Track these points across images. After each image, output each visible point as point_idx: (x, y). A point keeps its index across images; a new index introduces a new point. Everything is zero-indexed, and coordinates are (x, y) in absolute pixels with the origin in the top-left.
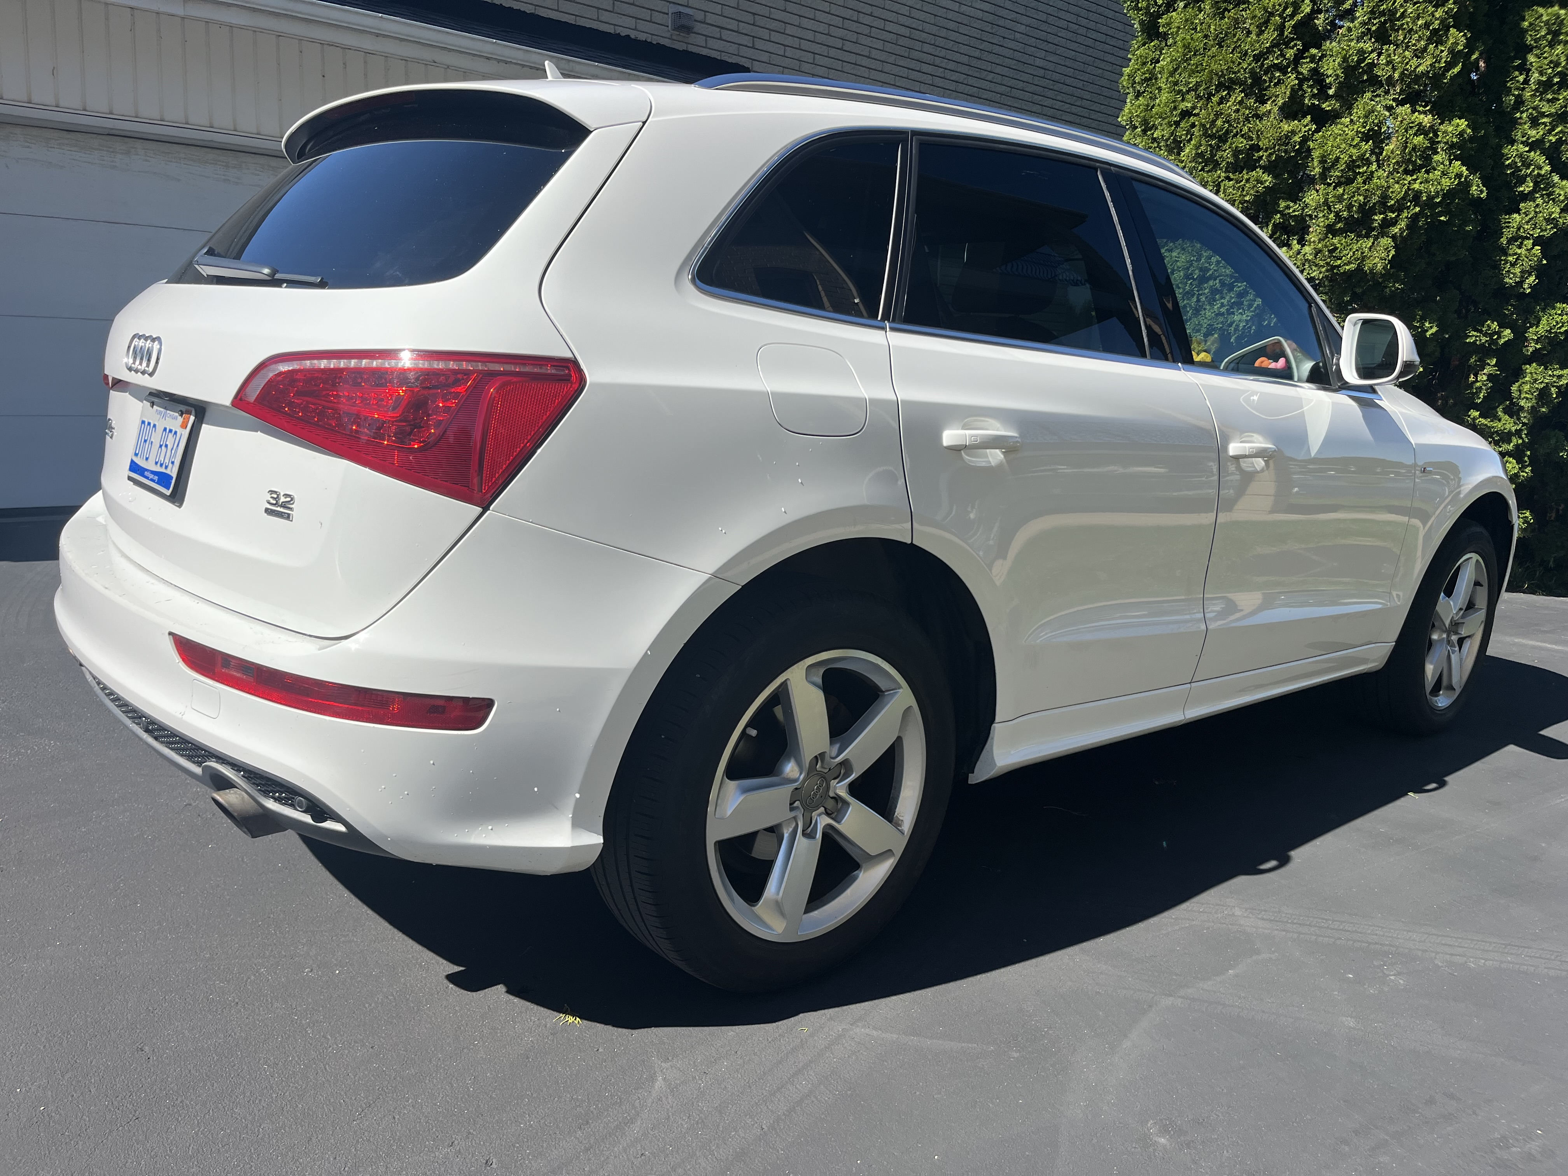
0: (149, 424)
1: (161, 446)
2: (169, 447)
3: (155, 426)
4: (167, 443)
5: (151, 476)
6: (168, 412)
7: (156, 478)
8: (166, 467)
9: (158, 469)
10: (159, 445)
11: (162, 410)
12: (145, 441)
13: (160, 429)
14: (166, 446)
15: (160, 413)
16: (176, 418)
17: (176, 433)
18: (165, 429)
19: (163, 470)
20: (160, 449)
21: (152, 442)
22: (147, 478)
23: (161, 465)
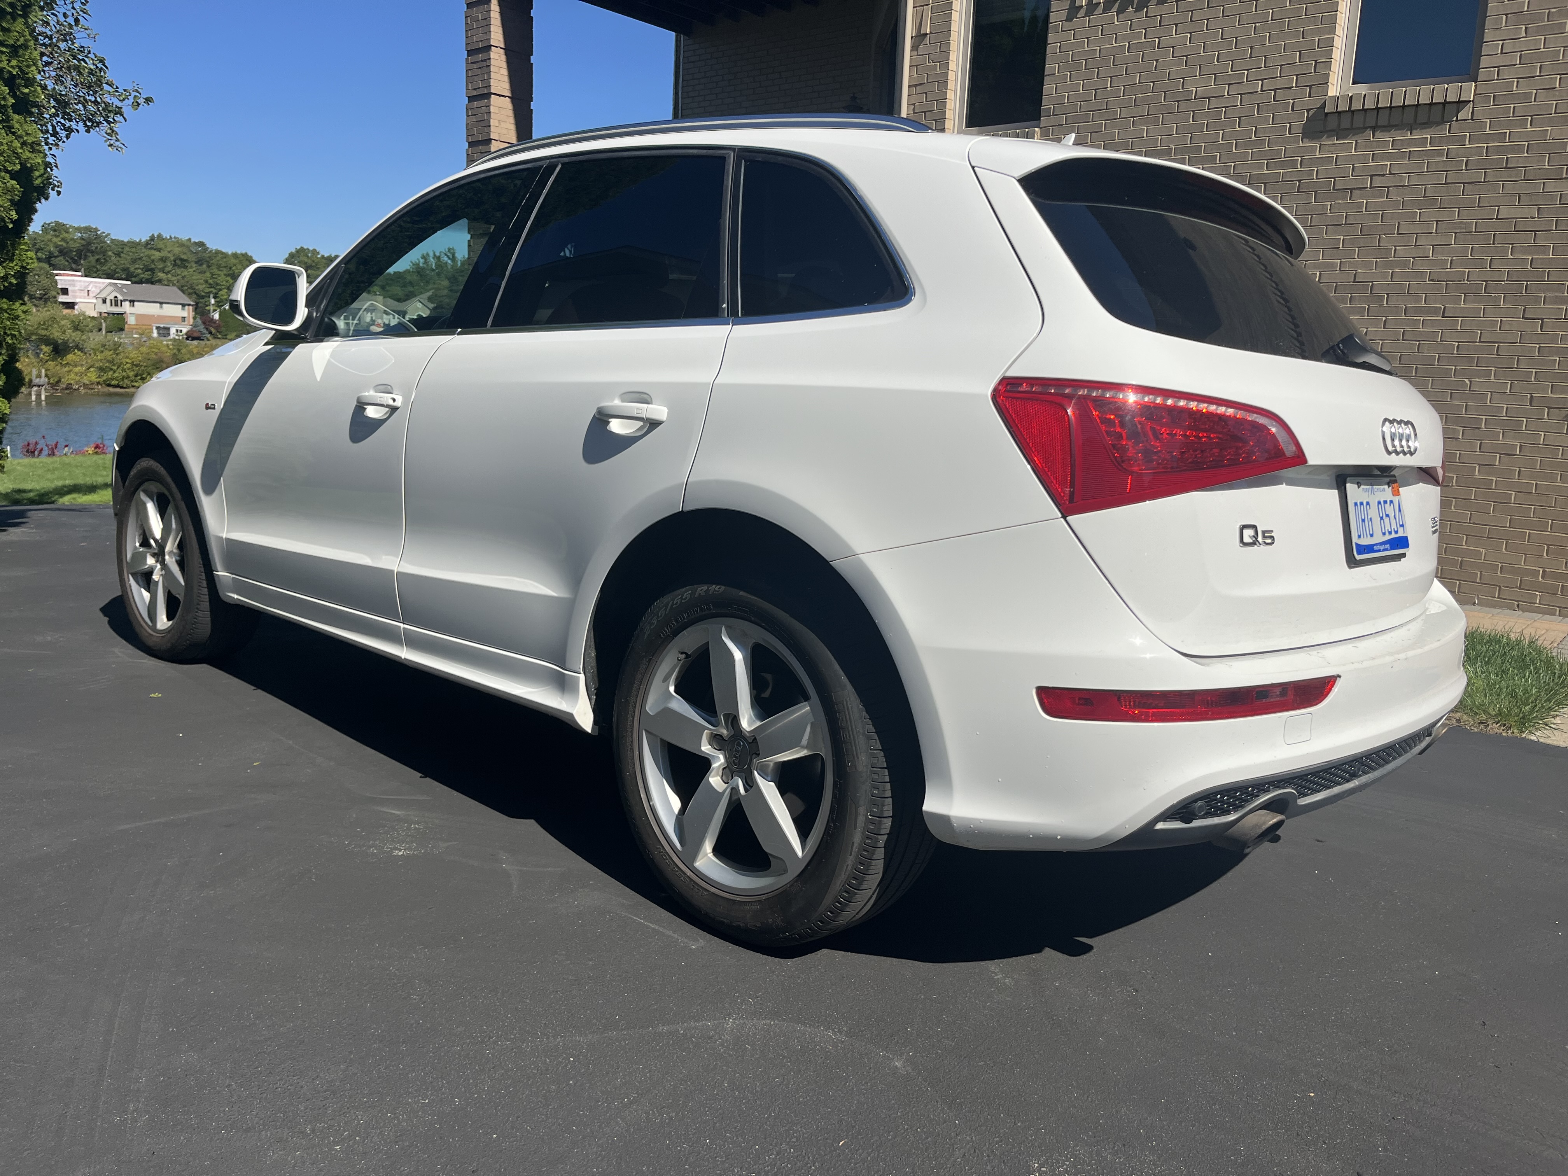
0: (1362, 503)
1: (1382, 518)
2: (1392, 516)
3: (1368, 503)
4: (1387, 513)
5: (1382, 547)
6: (1374, 487)
7: (1388, 546)
8: (1396, 532)
9: (1387, 537)
10: (1379, 519)
11: (1368, 487)
12: (1363, 520)
13: (1373, 504)
14: (1387, 516)
15: (1368, 490)
16: (1384, 490)
17: (1391, 502)
18: (1379, 503)
19: (1393, 536)
20: (1382, 521)
21: (1371, 519)
22: (1379, 551)
23: (1390, 533)
